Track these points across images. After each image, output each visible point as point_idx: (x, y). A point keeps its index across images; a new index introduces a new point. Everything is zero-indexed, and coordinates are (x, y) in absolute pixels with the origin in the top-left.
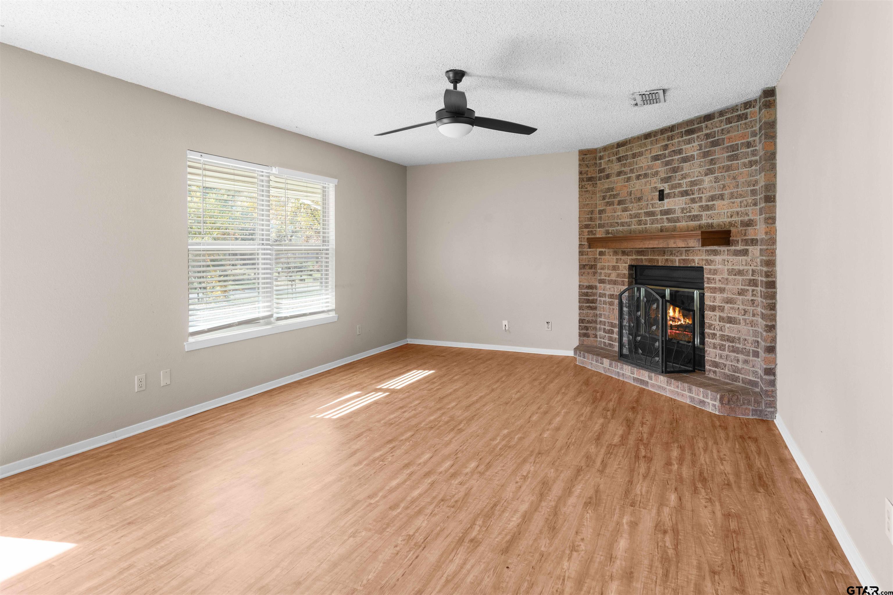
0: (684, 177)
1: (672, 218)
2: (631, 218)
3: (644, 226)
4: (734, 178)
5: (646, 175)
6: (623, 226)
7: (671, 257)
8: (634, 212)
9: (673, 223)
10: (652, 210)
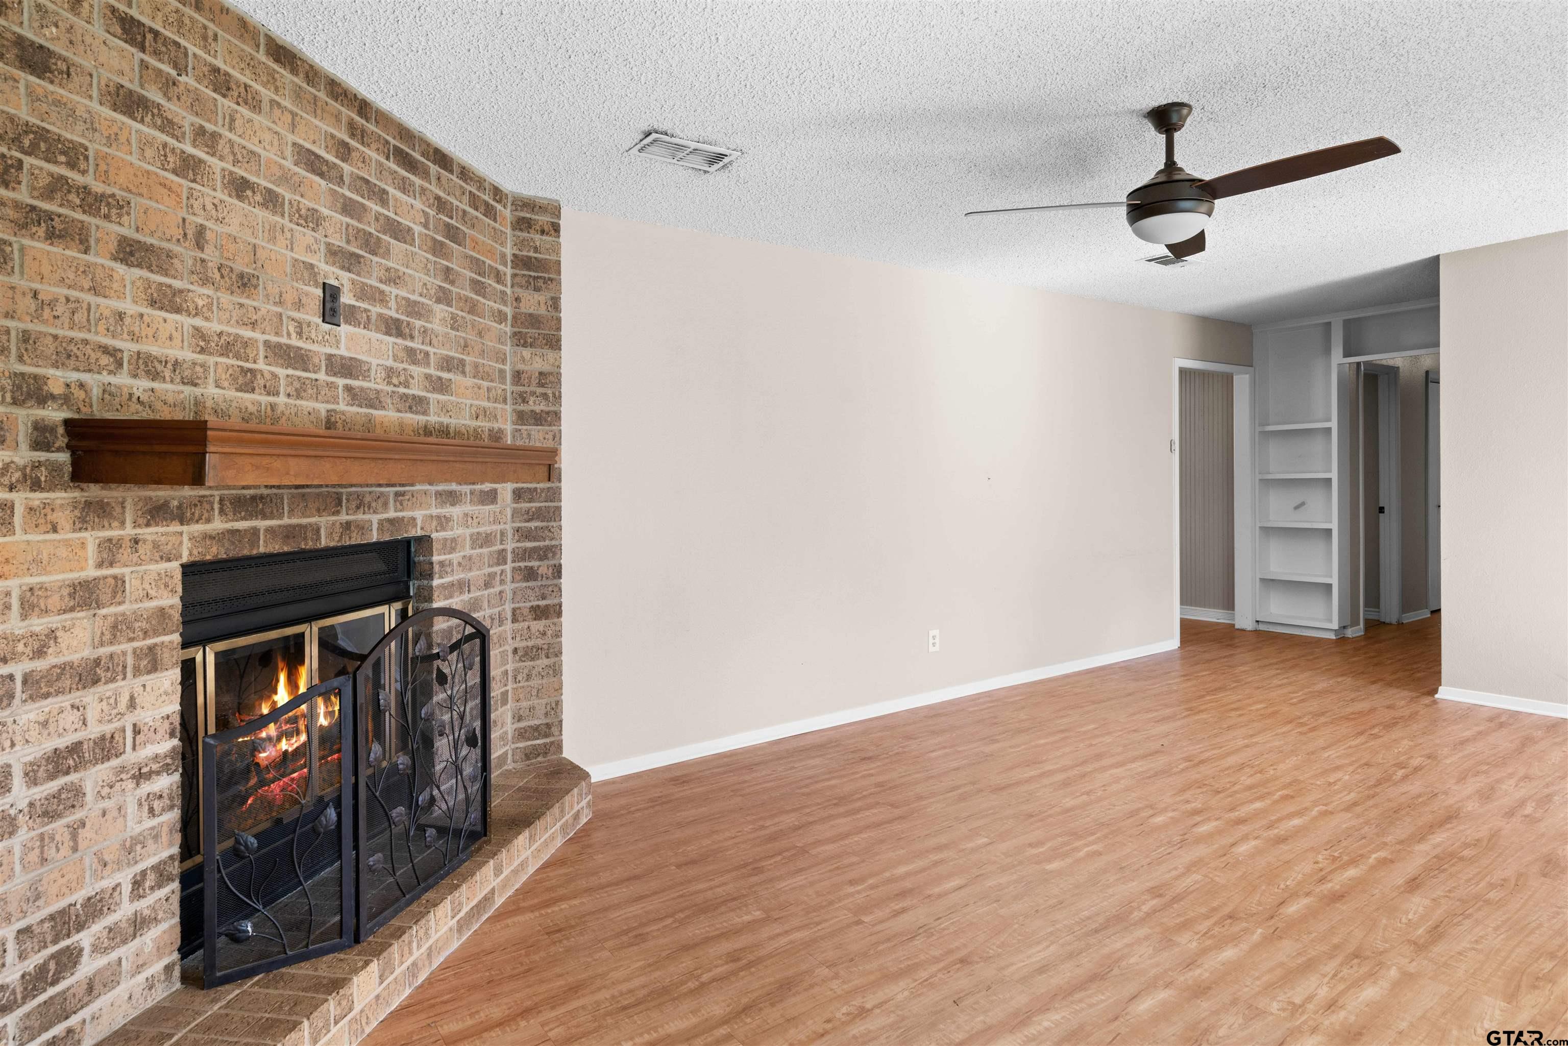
0: (394, 279)
1: (362, 389)
2: (202, 351)
3: (265, 399)
5: (271, 201)
6: (155, 376)
7: (360, 516)
8: (216, 327)
9: (367, 406)
10: (295, 342)
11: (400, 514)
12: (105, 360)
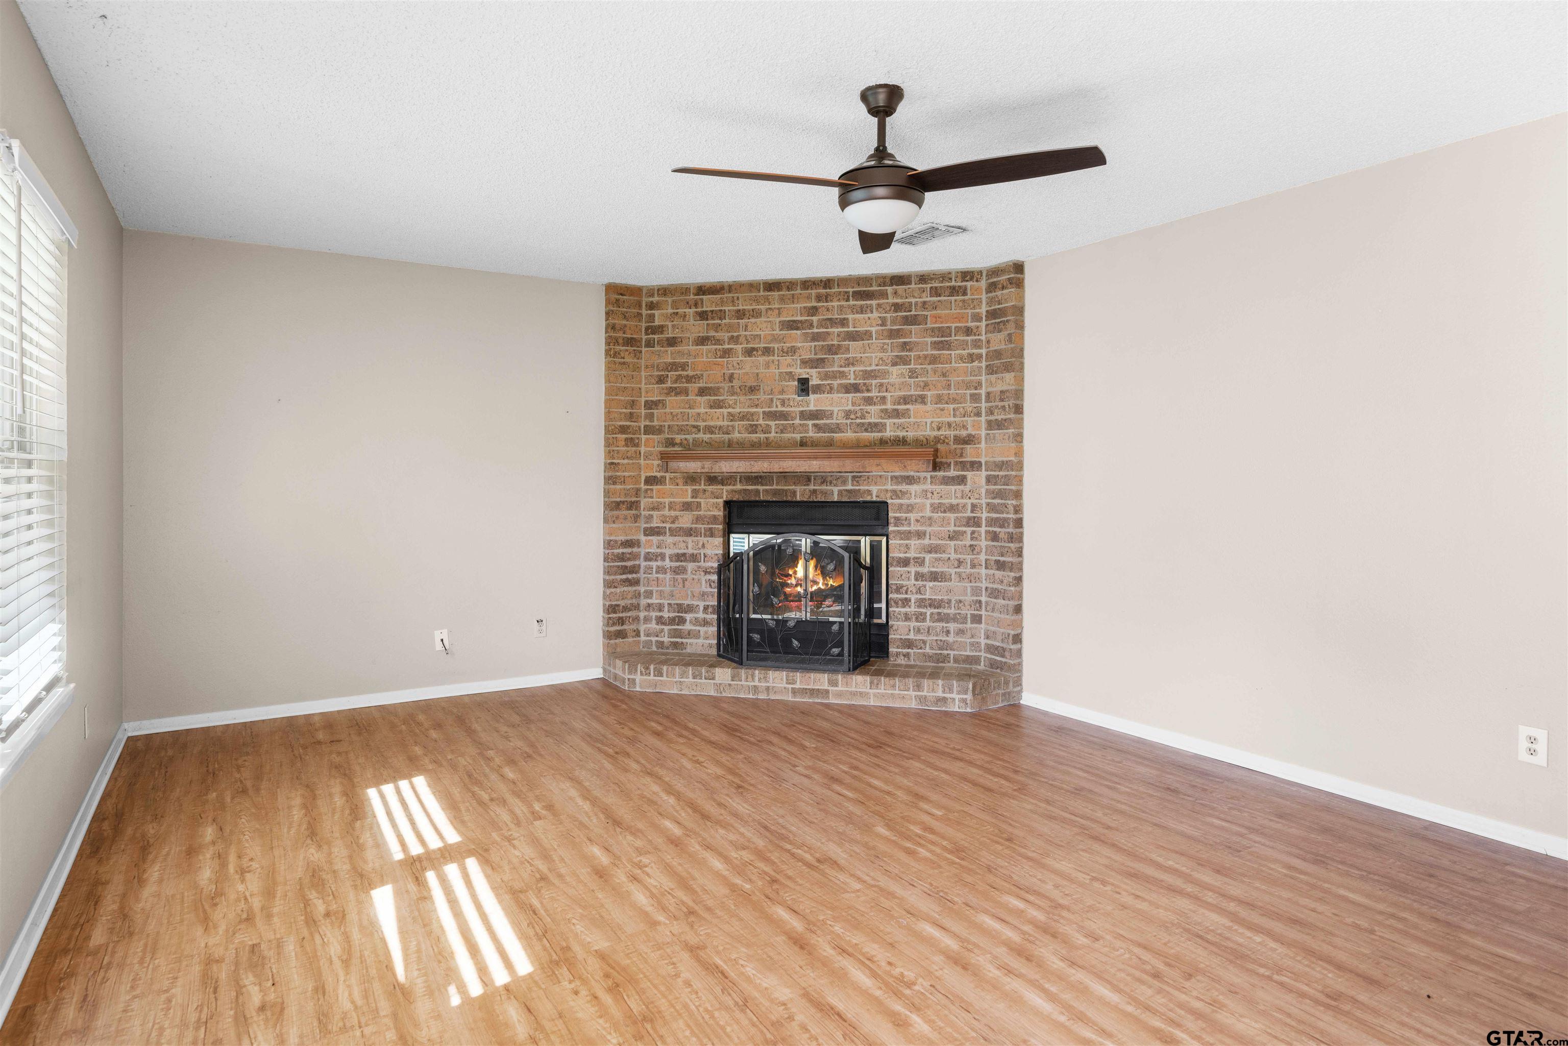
0: (850, 363)
1: (825, 424)
2: (732, 421)
3: (763, 436)
4: (944, 375)
5: (767, 351)
6: (712, 433)
7: (824, 487)
8: (738, 410)
9: (828, 432)
10: (780, 408)
11: (857, 488)
12: (694, 430)
